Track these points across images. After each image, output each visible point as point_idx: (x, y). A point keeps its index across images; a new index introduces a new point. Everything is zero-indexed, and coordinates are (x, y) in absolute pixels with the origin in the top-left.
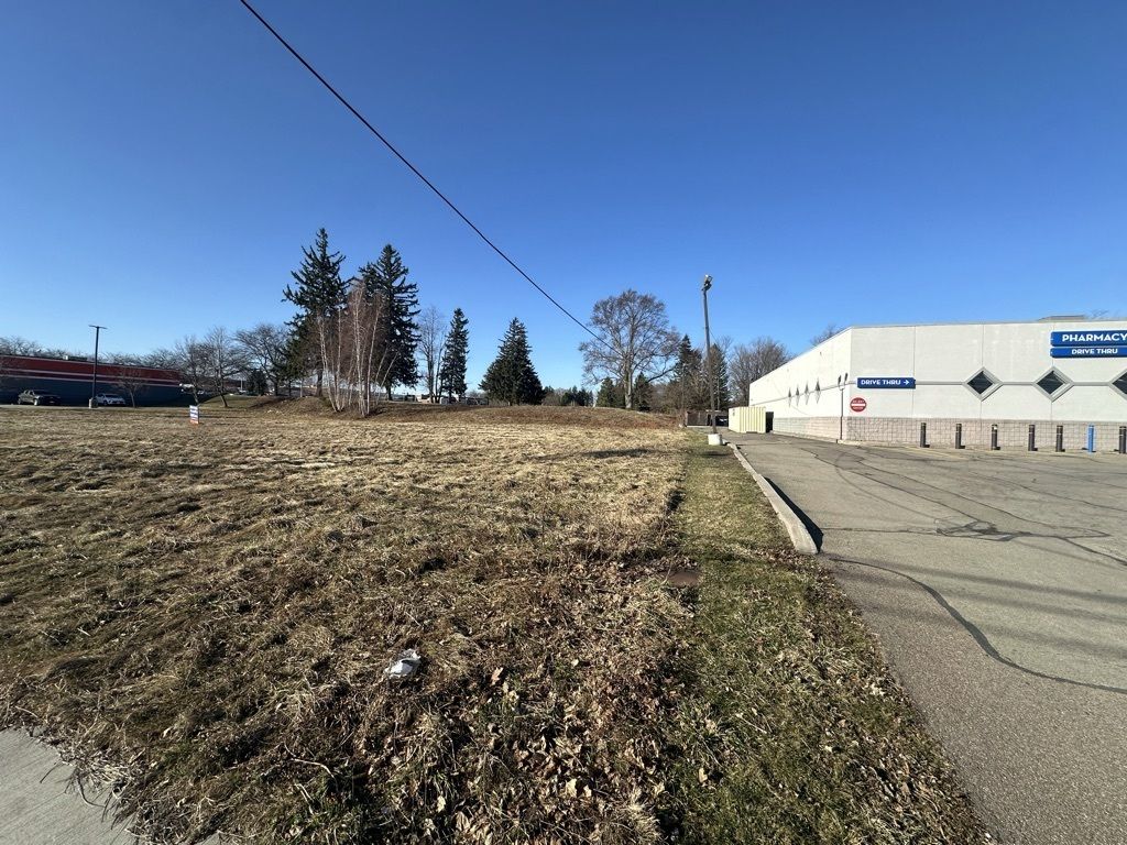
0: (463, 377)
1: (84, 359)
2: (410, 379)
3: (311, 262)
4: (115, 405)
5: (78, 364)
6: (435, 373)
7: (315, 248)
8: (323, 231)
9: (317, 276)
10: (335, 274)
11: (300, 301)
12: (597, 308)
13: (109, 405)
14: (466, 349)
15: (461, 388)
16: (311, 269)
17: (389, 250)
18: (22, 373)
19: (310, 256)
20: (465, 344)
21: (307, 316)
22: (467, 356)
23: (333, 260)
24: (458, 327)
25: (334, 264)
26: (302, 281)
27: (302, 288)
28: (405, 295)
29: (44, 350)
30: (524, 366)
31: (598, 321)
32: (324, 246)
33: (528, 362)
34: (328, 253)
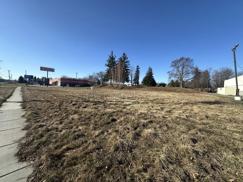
0: (138, 80)
1: (75, 79)
2: (128, 81)
3: (110, 58)
4: (79, 87)
5: (74, 80)
6: (133, 80)
7: (111, 55)
8: (112, 51)
9: (111, 61)
10: (114, 60)
11: (108, 66)
12: (173, 62)
13: (78, 87)
14: (139, 74)
15: (138, 83)
16: (110, 59)
17: (124, 54)
18: (67, 81)
19: (110, 57)
20: (139, 73)
21: (109, 69)
22: (139, 76)
23: (114, 57)
24: (138, 69)
25: (114, 58)
26: (108, 62)
27: (108, 63)
28: (127, 63)
29: (69, 78)
30: (152, 78)
31: (173, 66)
32: (112, 54)
33: (153, 77)
34: (113, 56)
